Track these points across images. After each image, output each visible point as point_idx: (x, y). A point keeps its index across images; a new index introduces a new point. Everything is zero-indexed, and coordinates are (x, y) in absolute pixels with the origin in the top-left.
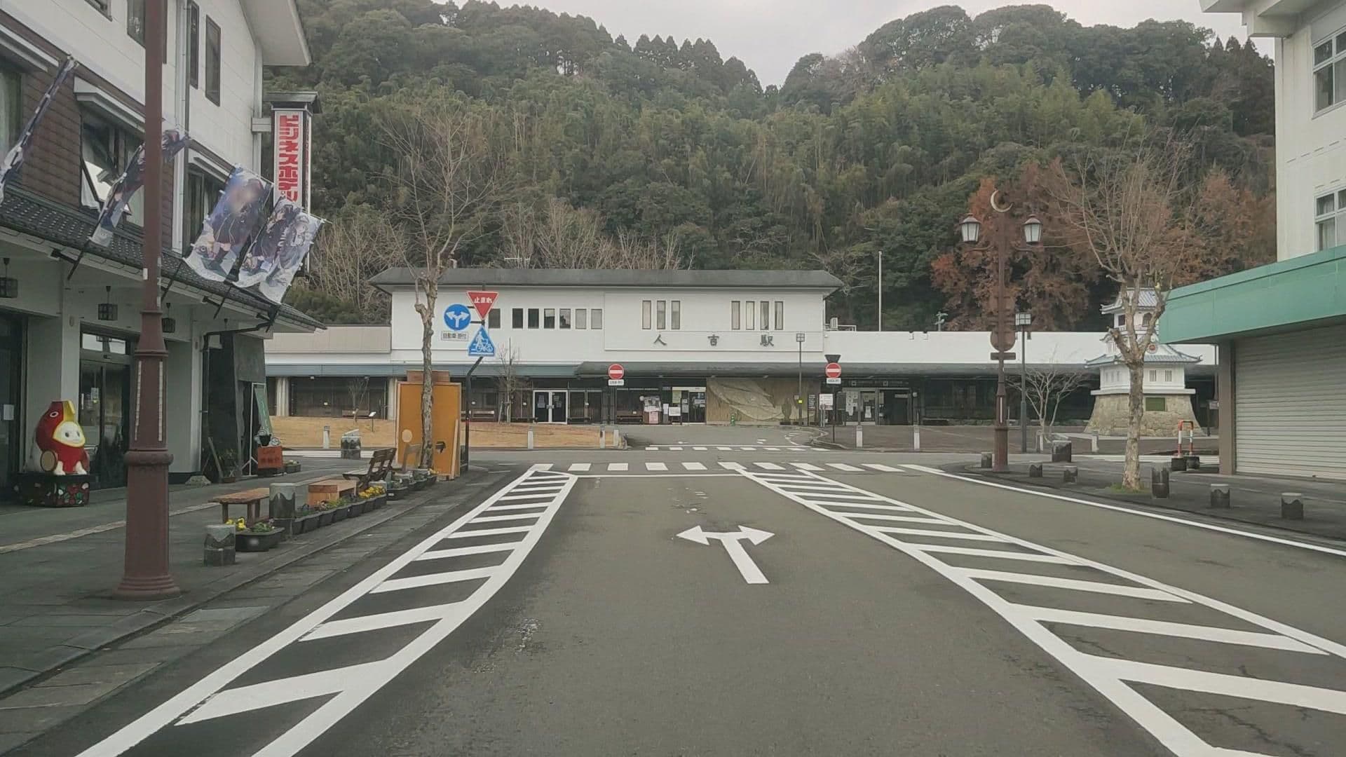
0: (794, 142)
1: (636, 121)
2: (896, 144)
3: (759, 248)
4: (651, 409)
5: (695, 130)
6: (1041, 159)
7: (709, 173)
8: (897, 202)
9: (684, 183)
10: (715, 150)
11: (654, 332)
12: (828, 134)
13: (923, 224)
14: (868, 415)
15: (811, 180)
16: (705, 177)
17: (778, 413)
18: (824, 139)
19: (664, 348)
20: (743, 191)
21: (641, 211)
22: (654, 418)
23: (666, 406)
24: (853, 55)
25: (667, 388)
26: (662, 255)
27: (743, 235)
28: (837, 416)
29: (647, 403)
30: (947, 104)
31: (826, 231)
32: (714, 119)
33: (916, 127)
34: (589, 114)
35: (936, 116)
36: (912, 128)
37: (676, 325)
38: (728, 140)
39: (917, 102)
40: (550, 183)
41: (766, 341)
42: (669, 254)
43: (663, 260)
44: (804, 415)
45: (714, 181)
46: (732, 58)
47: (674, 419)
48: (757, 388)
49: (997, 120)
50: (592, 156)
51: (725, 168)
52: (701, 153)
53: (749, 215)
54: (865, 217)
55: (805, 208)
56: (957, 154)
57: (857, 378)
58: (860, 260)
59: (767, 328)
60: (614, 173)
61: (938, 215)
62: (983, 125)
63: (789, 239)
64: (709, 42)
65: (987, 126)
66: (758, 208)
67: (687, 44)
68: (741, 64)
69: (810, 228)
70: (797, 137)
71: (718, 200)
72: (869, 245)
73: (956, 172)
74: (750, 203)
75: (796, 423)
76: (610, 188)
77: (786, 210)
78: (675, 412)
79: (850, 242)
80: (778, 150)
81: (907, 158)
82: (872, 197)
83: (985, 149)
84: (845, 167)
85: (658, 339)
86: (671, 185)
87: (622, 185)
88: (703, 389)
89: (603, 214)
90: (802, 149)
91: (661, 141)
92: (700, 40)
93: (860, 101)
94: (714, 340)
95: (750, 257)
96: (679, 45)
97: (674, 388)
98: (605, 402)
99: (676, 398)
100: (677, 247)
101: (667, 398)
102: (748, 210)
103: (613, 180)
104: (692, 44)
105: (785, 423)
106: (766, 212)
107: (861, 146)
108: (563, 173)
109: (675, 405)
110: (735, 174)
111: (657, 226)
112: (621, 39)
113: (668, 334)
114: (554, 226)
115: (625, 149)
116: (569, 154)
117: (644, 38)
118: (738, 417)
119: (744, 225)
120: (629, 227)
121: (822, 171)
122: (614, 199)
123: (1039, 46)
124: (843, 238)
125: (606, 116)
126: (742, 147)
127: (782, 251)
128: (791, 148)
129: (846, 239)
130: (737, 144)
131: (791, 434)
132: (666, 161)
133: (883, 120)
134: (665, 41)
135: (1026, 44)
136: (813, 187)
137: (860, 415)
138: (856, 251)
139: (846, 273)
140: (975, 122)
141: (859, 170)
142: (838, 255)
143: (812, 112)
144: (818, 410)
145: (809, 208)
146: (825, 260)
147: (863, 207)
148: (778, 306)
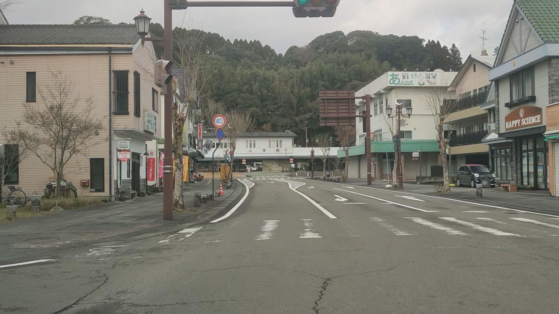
0: (287, 80)
1: (235, 73)
3: (276, 115)
4: (248, 168)
5: (255, 76)
7: (260, 90)
9: (252, 94)
10: (261, 83)
11: (249, 148)
12: (298, 77)
14: (304, 169)
15: (292, 93)
16: (259, 92)
17: (281, 169)
18: (297, 79)
19: (251, 153)
20: (271, 97)
21: (238, 103)
22: (249, 171)
23: (252, 167)
24: (307, 47)
25: (252, 163)
26: (245, 118)
27: (271, 111)
28: (296, 169)
29: (247, 167)
30: (336, 67)
31: (298, 108)
32: (261, 72)
33: (326, 75)
34: (220, 70)
35: (333, 72)
36: (324, 75)
37: (254, 147)
38: (266, 79)
39: (327, 67)
40: (208, 94)
41: (277, 150)
42: (248, 118)
43: (246, 120)
44: (287, 170)
45: (261, 93)
46: (266, 45)
47: (254, 171)
48: (275, 162)
49: (352, 73)
50: (221, 85)
51: (265, 89)
52: (257, 84)
53: (273, 104)
54: (310, 105)
55: (291, 102)
56: (339, 84)
57: (297, 160)
58: (309, 119)
59: (278, 147)
60: (229, 91)
62: (347, 74)
63: (286, 112)
64: (258, 41)
65: (349, 74)
66: (276, 102)
67: (251, 42)
68: (269, 47)
69: (293, 108)
70: (288, 78)
71: (263, 99)
72: (311, 114)
74: (273, 100)
75: (285, 171)
76: (228, 96)
77: (285, 102)
78: (255, 169)
79: (305, 113)
80: (282, 82)
81: (323, 86)
82: (312, 98)
83: (348, 83)
84: (303, 88)
85: (250, 151)
86: (248, 95)
87: (231, 95)
88: (262, 163)
89: (226, 104)
90: (290, 83)
91: (244, 80)
92: (255, 40)
93: (308, 66)
94: (264, 150)
95: (273, 118)
96: (248, 42)
97: (254, 163)
98: (236, 167)
99: (255, 165)
100: (250, 115)
101: (252, 165)
102: (273, 102)
103: (228, 93)
104: (253, 42)
105: (283, 171)
106: (278, 103)
107: (309, 82)
108: (212, 91)
109: (254, 167)
110: (268, 91)
111: (243, 108)
112: (228, 40)
113: (252, 149)
114: (210, 109)
115: (232, 82)
116: (214, 85)
117: (236, 40)
118: (271, 170)
119: (271, 107)
120: (234, 109)
121: (296, 90)
122: (229, 99)
123: (367, 46)
124: (303, 111)
125: (225, 71)
126: (270, 82)
127: (284, 116)
128: (286, 82)
129: (304, 112)
130: (269, 81)
131: (283, 174)
132: (246, 87)
133: (316, 73)
134: (244, 41)
135: (363, 45)
136: (293, 95)
137: (302, 169)
138: (307, 116)
139: (304, 123)
140: (345, 73)
141: (308, 89)
142: (302, 117)
143: (293, 68)
144: (291, 168)
145: (292, 102)
146: (297, 119)
147: (309, 101)
148: (281, 141)
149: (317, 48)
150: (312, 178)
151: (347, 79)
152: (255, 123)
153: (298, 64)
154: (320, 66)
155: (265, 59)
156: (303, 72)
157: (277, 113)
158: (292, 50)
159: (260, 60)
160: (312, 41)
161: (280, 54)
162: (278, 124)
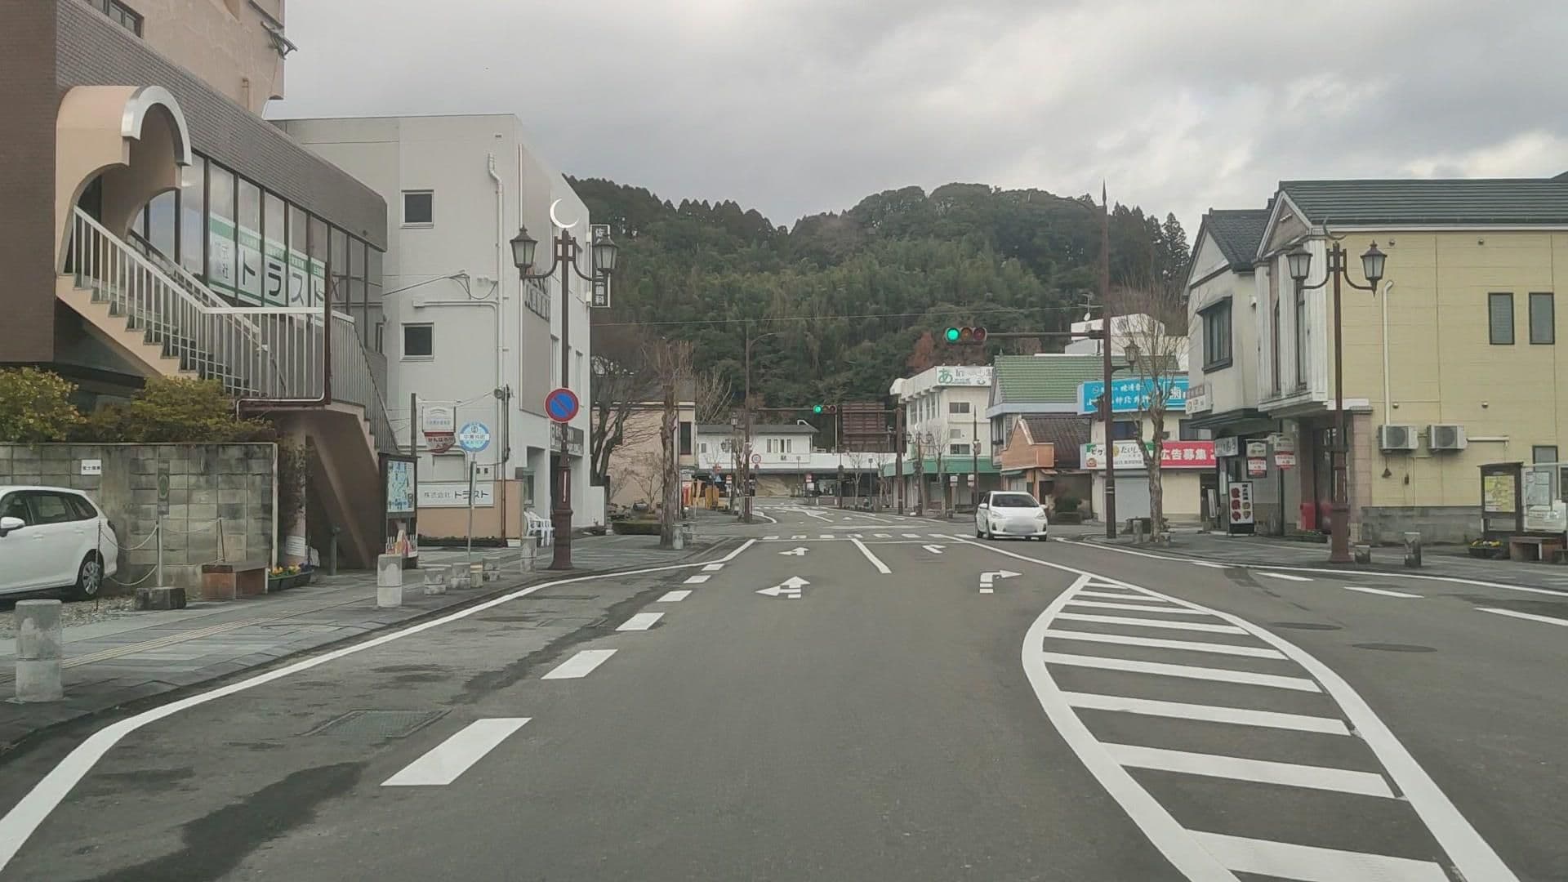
0: (799, 299)
2: (868, 304)
5: (730, 290)
6: (962, 317)
7: (741, 322)
8: (870, 344)
9: (724, 330)
10: (744, 305)
12: (822, 292)
13: (885, 362)
14: (831, 492)
15: (810, 328)
17: (789, 491)
18: (820, 298)
26: (710, 381)
27: (765, 367)
28: (817, 493)
30: (903, 274)
31: (822, 362)
32: (743, 281)
33: (883, 290)
34: (655, 277)
35: (897, 283)
36: (879, 291)
38: (754, 298)
39: (884, 272)
41: (783, 458)
42: (715, 381)
43: (711, 386)
44: (801, 493)
46: (751, 211)
48: (778, 480)
49: (937, 286)
51: (752, 319)
52: (735, 308)
53: (769, 353)
54: (848, 353)
55: (807, 349)
56: (909, 310)
57: (818, 476)
58: (844, 385)
59: (783, 451)
61: (894, 355)
62: (927, 288)
63: (796, 369)
64: (734, 202)
65: (930, 290)
66: (774, 347)
67: (718, 204)
69: (811, 360)
70: (802, 296)
72: (850, 374)
73: (910, 322)
74: (769, 344)
75: (797, 496)
77: (794, 349)
79: (837, 371)
80: (788, 305)
81: (876, 313)
82: (853, 339)
84: (834, 318)
86: (715, 332)
90: (805, 306)
91: (707, 299)
92: (727, 201)
93: (844, 268)
96: (712, 207)
100: (721, 376)
102: (769, 348)
104: (722, 204)
105: (793, 496)
106: (780, 351)
107: (845, 303)
110: (759, 323)
111: (706, 362)
112: (668, 203)
115: (681, 304)
116: (644, 309)
117: (685, 201)
118: (771, 493)
121: (819, 322)
123: (973, 223)
124: (833, 369)
125: (667, 279)
126: (763, 303)
127: (790, 377)
128: (798, 304)
129: (835, 368)
130: (759, 302)
131: (794, 501)
132: (711, 314)
133: (861, 286)
134: (701, 203)
135: (964, 221)
136: (812, 334)
137: (826, 492)
138: (842, 377)
139: (835, 394)
140: (923, 286)
141: (844, 320)
142: (829, 381)
143: (812, 269)
144: (808, 491)
145: (810, 348)
146: (821, 385)
147: (847, 347)
148: (789, 441)
149: (863, 225)
150: (841, 508)
151: (926, 300)
152: (731, 393)
153: (824, 260)
154: (869, 268)
155: (749, 246)
156: (833, 282)
157: (778, 371)
158: (807, 225)
159: (740, 247)
160: (854, 208)
161: (781, 228)
162: (780, 394)
